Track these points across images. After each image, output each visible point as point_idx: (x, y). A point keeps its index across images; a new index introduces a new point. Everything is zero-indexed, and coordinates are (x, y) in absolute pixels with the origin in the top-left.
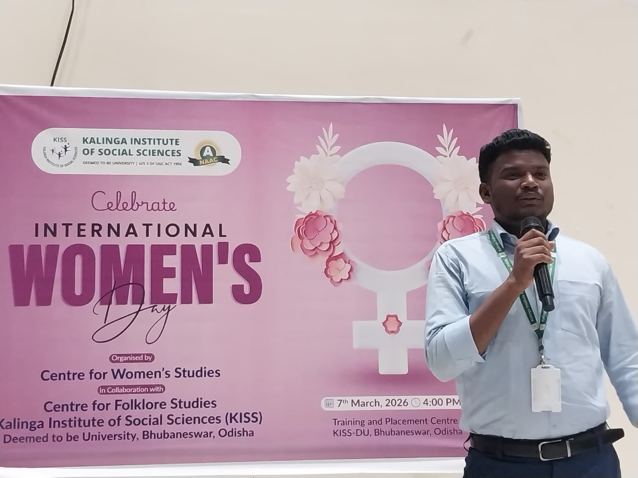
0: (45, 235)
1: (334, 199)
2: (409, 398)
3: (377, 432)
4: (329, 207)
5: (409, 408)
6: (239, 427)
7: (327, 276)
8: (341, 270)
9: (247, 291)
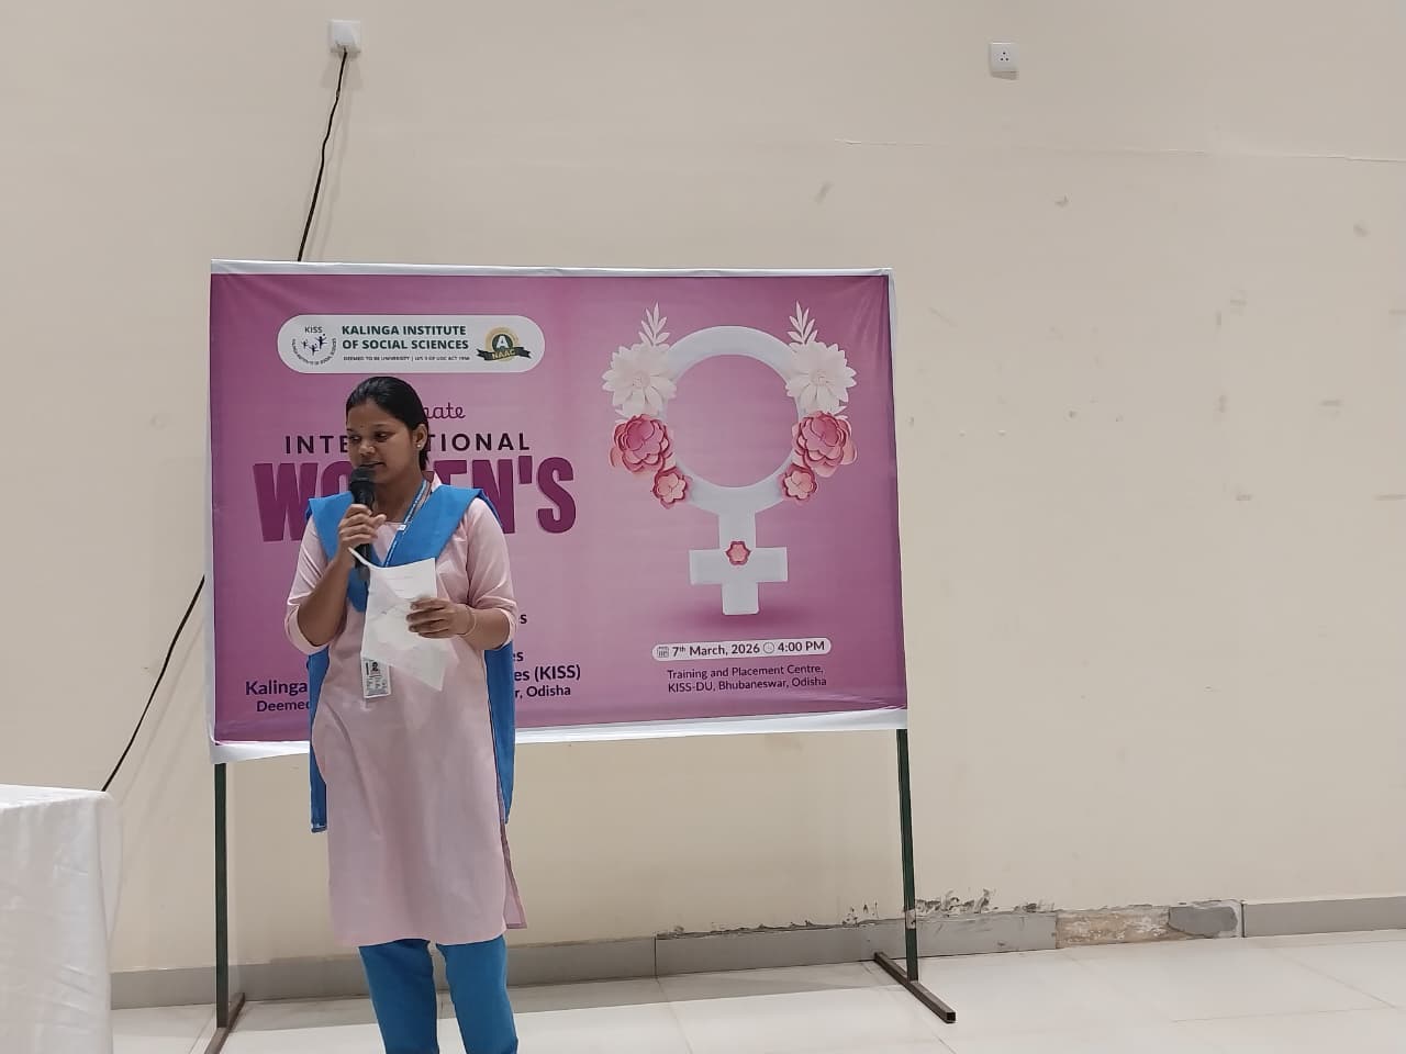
0: (300, 452)
1: (663, 400)
2: (760, 643)
3: (723, 685)
4: (657, 410)
5: (761, 654)
6: (552, 684)
7: (657, 496)
8: (674, 487)
9: (557, 516)
